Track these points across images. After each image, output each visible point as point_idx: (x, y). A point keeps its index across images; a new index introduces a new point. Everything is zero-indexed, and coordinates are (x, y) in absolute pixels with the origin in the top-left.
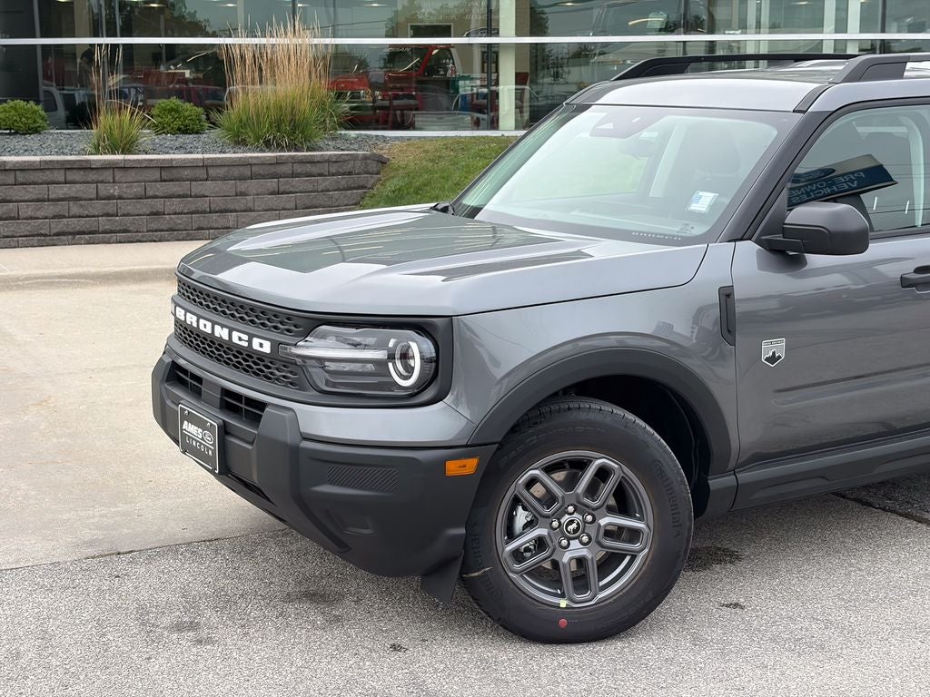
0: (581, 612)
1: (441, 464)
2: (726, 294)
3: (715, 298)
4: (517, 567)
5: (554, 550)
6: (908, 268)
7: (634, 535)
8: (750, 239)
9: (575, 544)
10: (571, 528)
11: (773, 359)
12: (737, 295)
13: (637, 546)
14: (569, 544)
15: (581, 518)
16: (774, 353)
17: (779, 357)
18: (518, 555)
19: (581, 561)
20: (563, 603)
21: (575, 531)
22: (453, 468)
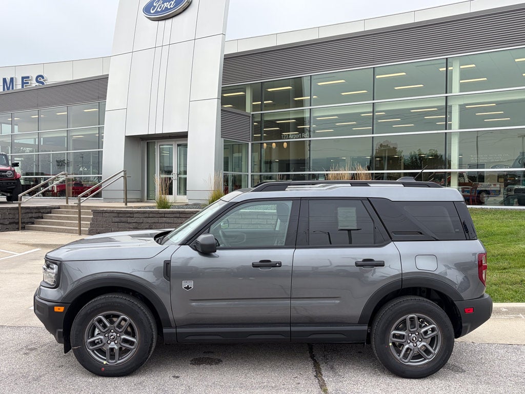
0: (110, 366)
1: (53, 307)
2: (167, 264)
3: (162, 264)
4: (91, 348)
5: (105, 344)
6: (257, 260)
7: (132, 343)
8: (189, 245)
9: (113, 343)
10: (111, 337)
11: (188, 288)
12: (172, 264)
13: (132, 347)
14: (110, 343)
15: (116, 334)
16: (188, 286)
17: (191, 288)
18: (93, 343)
19: (112, 349)
20: (105, 362)
21: (113, 339)
22: (56, 309)
